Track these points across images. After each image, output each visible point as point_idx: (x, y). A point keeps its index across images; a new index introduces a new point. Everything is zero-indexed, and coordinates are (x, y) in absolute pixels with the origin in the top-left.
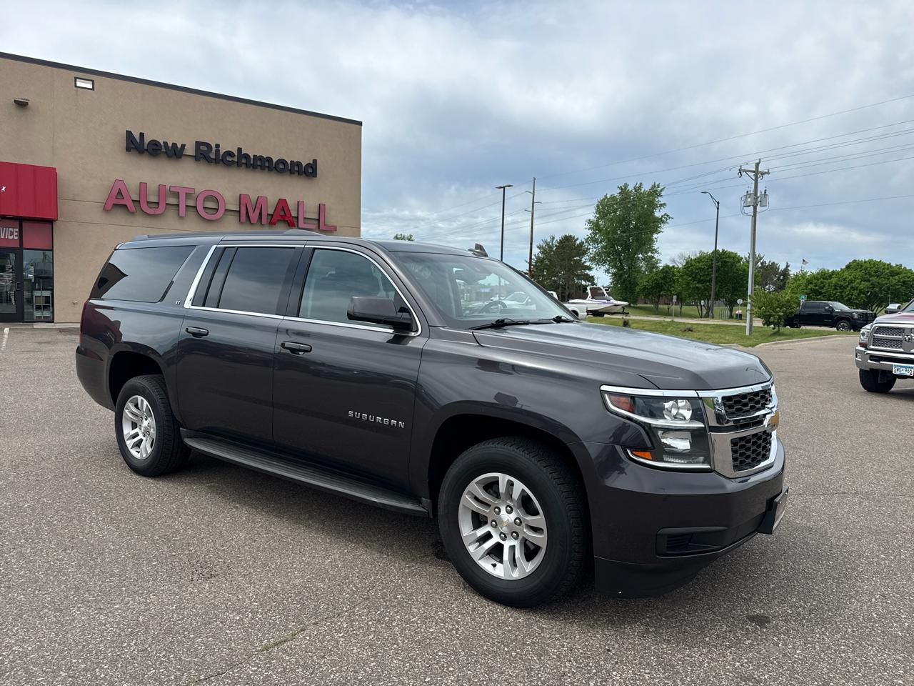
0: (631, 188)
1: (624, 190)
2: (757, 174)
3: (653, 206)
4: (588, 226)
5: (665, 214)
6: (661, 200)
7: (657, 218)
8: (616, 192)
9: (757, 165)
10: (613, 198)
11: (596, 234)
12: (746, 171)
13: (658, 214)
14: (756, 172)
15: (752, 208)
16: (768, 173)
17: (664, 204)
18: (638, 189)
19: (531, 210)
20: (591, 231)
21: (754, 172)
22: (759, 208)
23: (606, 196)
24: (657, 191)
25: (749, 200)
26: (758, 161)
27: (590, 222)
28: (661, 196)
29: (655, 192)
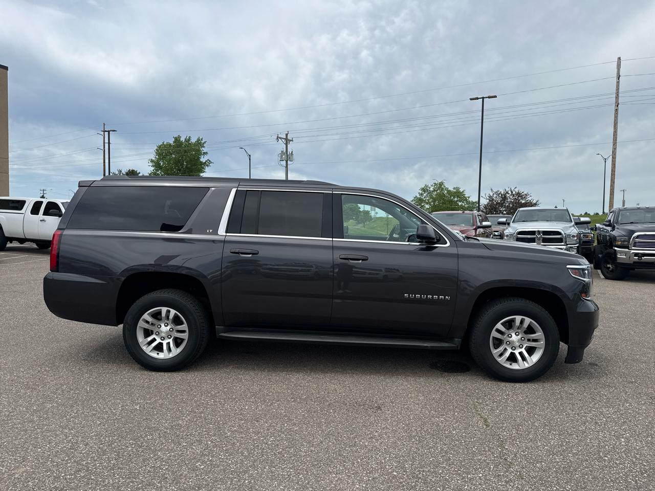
0: (183, 139)
1: (177, 140)
2: (287, 141)
3: (199, 153)
4: (151, 164)
5: (208, 160)
6: (204, 150)
7: (201, 162)
8: (171, 141)
9: (287, 135)
10: (170, 145)
11: (157, 170)
12: (281, 138)
13: (203, 159)
14: (286, 139)
15: (285, 162)
16: (292, 141)
17: (207, 153)
18: (188, 140)
19: (103, 148)
20: (153, 168)
21: (285, 139)
22: (289, 162)
23: (163, 143)
24: (201, 143)
25: (284, 156)
26: (287, 133)
27: (152, 161)
28: (204, 147)
29: (199, 143)
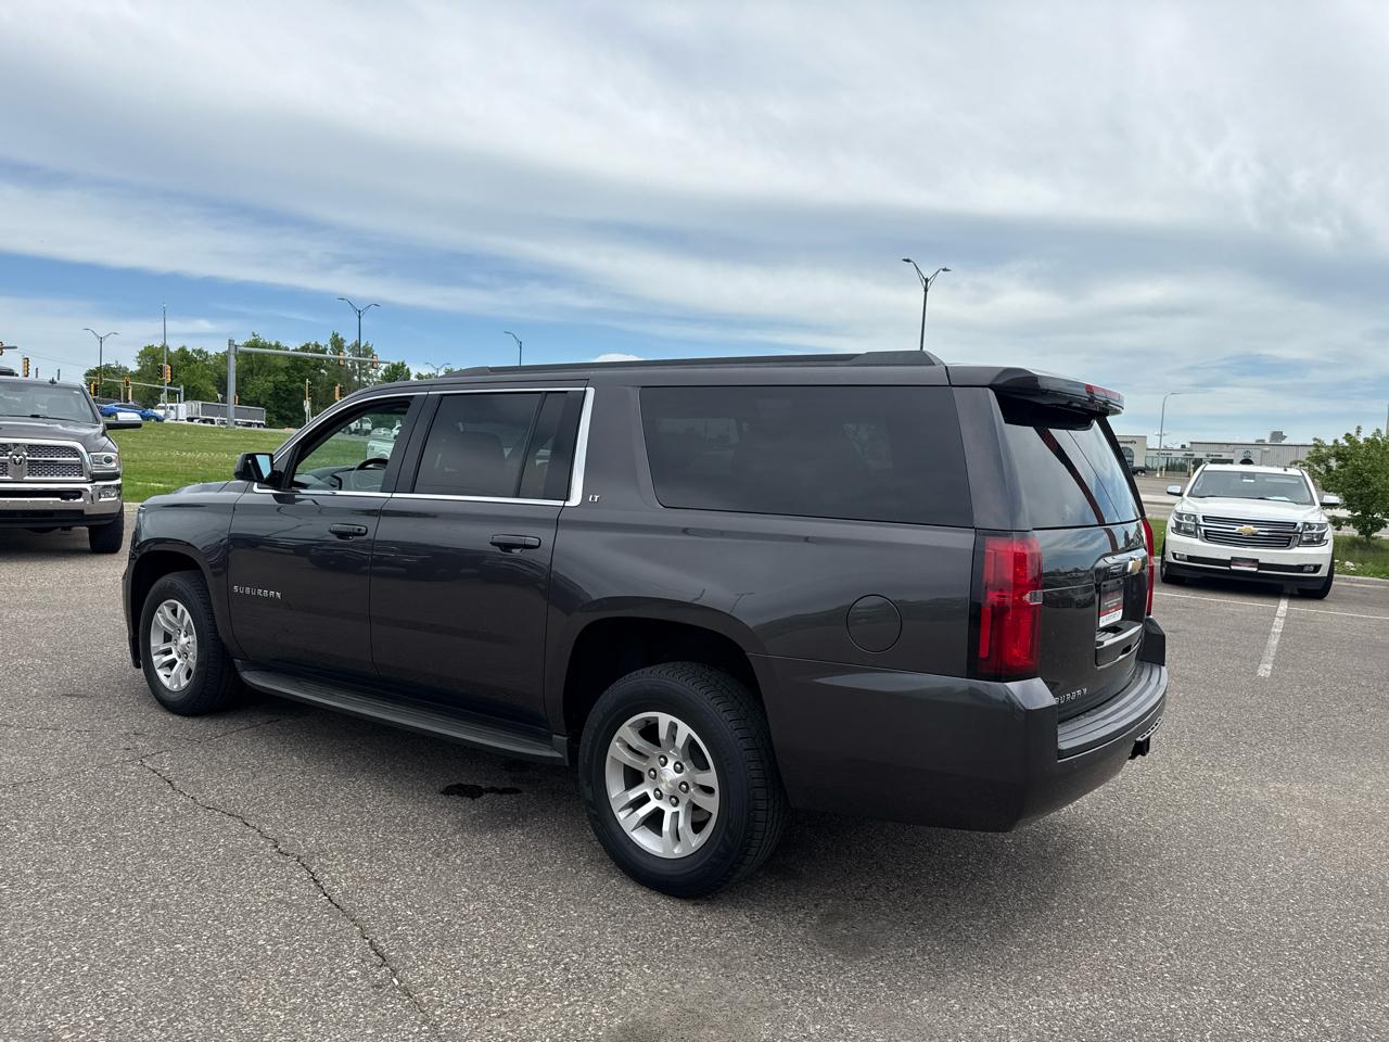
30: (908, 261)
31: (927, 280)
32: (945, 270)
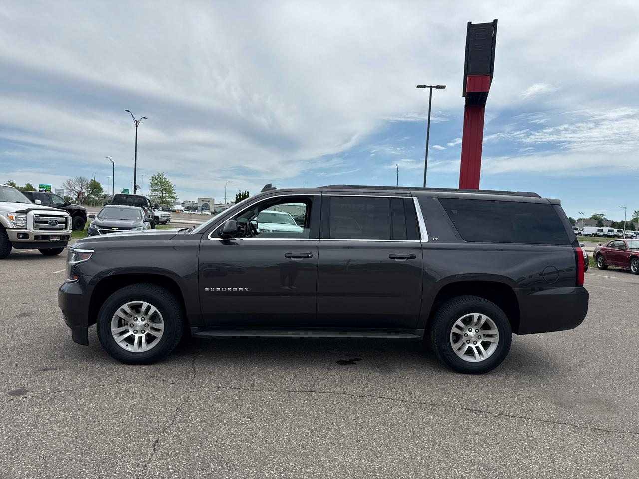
30: (128, 111)
31: (137, 122)
32: (144, 118)
